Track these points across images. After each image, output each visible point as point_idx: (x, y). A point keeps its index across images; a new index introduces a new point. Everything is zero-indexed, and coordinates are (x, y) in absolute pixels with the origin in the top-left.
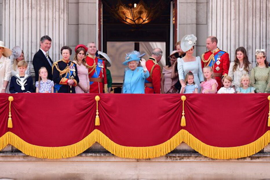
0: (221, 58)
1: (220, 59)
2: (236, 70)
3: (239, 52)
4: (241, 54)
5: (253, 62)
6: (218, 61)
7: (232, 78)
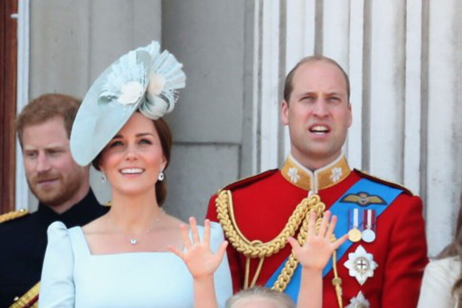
0: (376, 227)
1: (369, 236)
6: (360, 250)
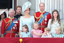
2: (53, 24)
3: (55, 13)
4: (56, 14)
5: (62, 19)
7: (50, 29)
